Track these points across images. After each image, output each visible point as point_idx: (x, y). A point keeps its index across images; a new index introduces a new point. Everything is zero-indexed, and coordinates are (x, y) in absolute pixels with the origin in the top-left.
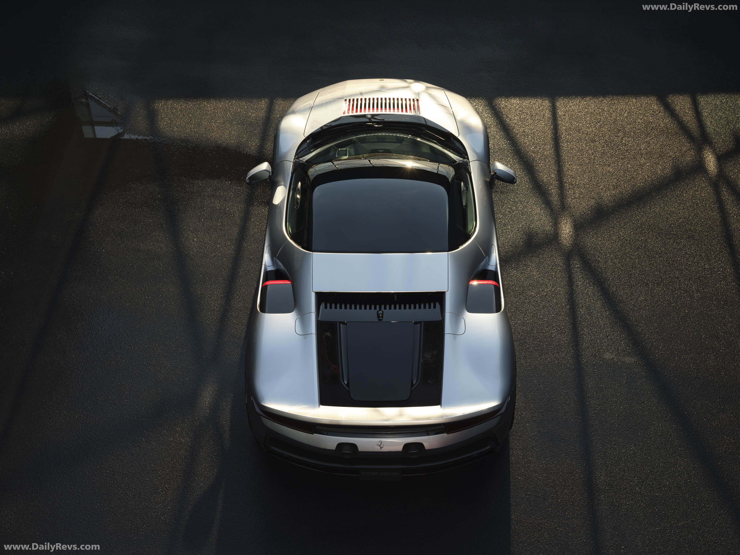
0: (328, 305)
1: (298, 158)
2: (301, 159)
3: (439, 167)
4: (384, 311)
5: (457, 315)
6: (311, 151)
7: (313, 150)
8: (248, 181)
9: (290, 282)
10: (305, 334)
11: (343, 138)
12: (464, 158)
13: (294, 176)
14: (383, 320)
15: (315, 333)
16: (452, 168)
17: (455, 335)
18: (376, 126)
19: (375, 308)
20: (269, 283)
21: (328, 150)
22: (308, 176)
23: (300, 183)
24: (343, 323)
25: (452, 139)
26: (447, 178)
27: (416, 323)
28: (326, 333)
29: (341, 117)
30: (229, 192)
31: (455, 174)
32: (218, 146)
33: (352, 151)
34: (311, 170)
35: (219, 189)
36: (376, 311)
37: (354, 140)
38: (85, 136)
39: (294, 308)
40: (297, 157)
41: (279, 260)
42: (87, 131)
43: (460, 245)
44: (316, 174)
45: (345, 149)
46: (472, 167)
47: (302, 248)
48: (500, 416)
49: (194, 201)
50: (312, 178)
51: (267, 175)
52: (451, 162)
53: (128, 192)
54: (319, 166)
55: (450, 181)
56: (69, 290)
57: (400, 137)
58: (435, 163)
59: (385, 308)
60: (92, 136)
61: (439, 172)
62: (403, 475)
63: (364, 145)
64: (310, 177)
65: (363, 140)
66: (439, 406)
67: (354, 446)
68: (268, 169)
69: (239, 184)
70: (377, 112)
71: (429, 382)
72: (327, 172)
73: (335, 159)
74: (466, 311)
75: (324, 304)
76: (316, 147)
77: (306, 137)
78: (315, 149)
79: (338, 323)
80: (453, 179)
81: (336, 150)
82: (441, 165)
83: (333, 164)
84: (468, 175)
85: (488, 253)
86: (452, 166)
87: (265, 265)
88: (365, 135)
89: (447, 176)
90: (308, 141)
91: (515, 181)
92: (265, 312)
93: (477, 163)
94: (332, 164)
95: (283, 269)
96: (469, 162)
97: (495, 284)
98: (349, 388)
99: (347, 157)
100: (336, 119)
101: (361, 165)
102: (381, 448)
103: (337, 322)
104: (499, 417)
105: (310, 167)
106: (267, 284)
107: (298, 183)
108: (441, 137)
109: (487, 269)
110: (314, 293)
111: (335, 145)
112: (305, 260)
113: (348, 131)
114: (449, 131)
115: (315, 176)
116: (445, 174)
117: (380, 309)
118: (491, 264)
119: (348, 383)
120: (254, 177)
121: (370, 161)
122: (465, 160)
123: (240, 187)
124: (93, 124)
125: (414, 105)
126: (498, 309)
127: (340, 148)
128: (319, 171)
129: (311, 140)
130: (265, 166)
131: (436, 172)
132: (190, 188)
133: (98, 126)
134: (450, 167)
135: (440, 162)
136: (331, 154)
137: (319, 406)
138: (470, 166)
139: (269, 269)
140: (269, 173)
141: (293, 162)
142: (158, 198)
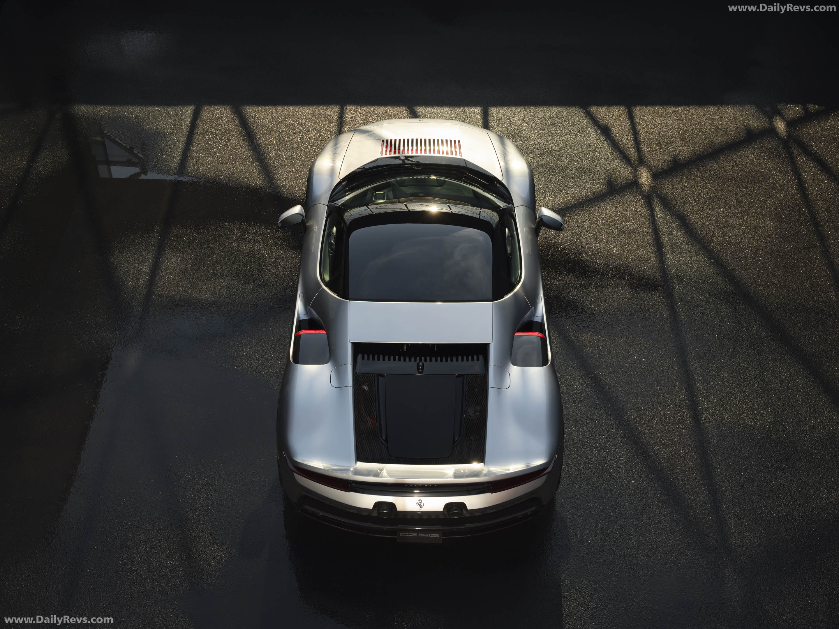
0: (366, 356)
1: (333, 201)
2: (336, 202)
3: (481, 212)
4: (425, 363)
5: (502, 369)
6: (347, 194)
7: (348, 193)
8: (280, 225)
9: (324, 332)
10: (341, 386)
11: (381, 180)
12: (509, 203)
13: (328, 220)
14: (423, 372)
15: (351, 385)
16: (495, 213)
17: (500, 388)
18: (416, 168)
19: (415, 360)
20: (303, 332)
21: (365, 193)
22: (344, 221)
23: (335, 229)
24: (382, 375)
25: (496, 182)
26: (491, 223)
27: (459, 376)
28: (363, 387)
29: (378, 159)
30: (258, 235)
31: (500, 221)
32: (246, 187)
33: (391, 194)
34: (346, 214)
35: (247, 232)
36: (416, 363)
37: (392, 183)
38: (101, 176)
39: (330, 359)
40: (331, 200)
41: (313, 309)
42: (102, 170)
43: (505, 295)
44: (352, 218)
45: (383, 192)
46: (517, 213)
47: (338, 296)
48: (546, 475)
49: (221, 244)
50: (348, 222)
51: (300, 219)
52: (494, 208)
53: (151, 234)
54: (354, 211)
55: (494, 227)
56: (89, 336)
57: (440, 180)
58: (477, 208)
59: (426, 360)
60: (107, 176)
61: (481, 218)
62: (443, 537)
63: (404, 188)
64: (347, 221)
65: (402, 184)
66: (482, 464)
67: (392, 506)
68: (301, 213)
69: (269, 227)
70: (412, 153)
71: (472, 438)
72: (362, 217)
73: (372, 202)
74: (511, 364)
75: (361, 355)
76: (352, 190)
77: (341, 179)
78: (350, 192)
79: (376, 375)
80: (498, 224)
81: (373, 194)
82: (482, 209)
83: (369, 208)
84: (513, 221)
85: (534, 303)
86: (495, 211)
87: (298, 314)
88: (404, 178)
89: (491, 222)
90: (343, 183)
91: (562, 228)
92: (298, 363)
93: (522, 208)
94: (367, 209)
95: (317, 318)
96: (514, 208)
97: (541, 336)
98: (387, 443)
99: (385, 200)
100: (373, 161)
101: (397, 209)
102: (421, 508)
103: (374, 374)
104: (545, 477)
105: (345, 211)
106: (300, 333)
107: (333, 228)
108: (484, 181)
109: (533, 320)
110: (351, 343)
111: (372, 188)
112: (340, 309)
113: (386, 173)
114: (493, 174)
115: (351, 220)
116: (489, 220)
117: (420, 361)
118: (537, 315)
119: (386, 438)
120: (285, 220)
121: (406, 205)
122: (510, 205)
123: (270, 230)
124: (109, 163)
125: (455, 147)
126: (544, 362)
127: (377, 192)
128: (355, 215)
129: (346, 182)
130: (297, 209)
131: (477, 217)
132: (217, 231)
133: (113, 165)
134: (494, 212)
135: (481, 207)
136: (368, 197)
137: (356, 463)
138: (515, 212)
139: (303, 318)
140: (302, 217)
141: (327, 206)
142: (183, 241)
